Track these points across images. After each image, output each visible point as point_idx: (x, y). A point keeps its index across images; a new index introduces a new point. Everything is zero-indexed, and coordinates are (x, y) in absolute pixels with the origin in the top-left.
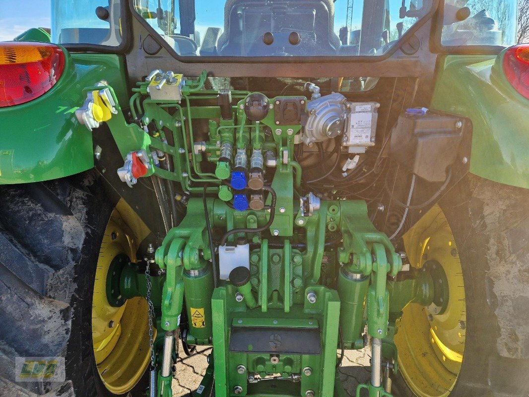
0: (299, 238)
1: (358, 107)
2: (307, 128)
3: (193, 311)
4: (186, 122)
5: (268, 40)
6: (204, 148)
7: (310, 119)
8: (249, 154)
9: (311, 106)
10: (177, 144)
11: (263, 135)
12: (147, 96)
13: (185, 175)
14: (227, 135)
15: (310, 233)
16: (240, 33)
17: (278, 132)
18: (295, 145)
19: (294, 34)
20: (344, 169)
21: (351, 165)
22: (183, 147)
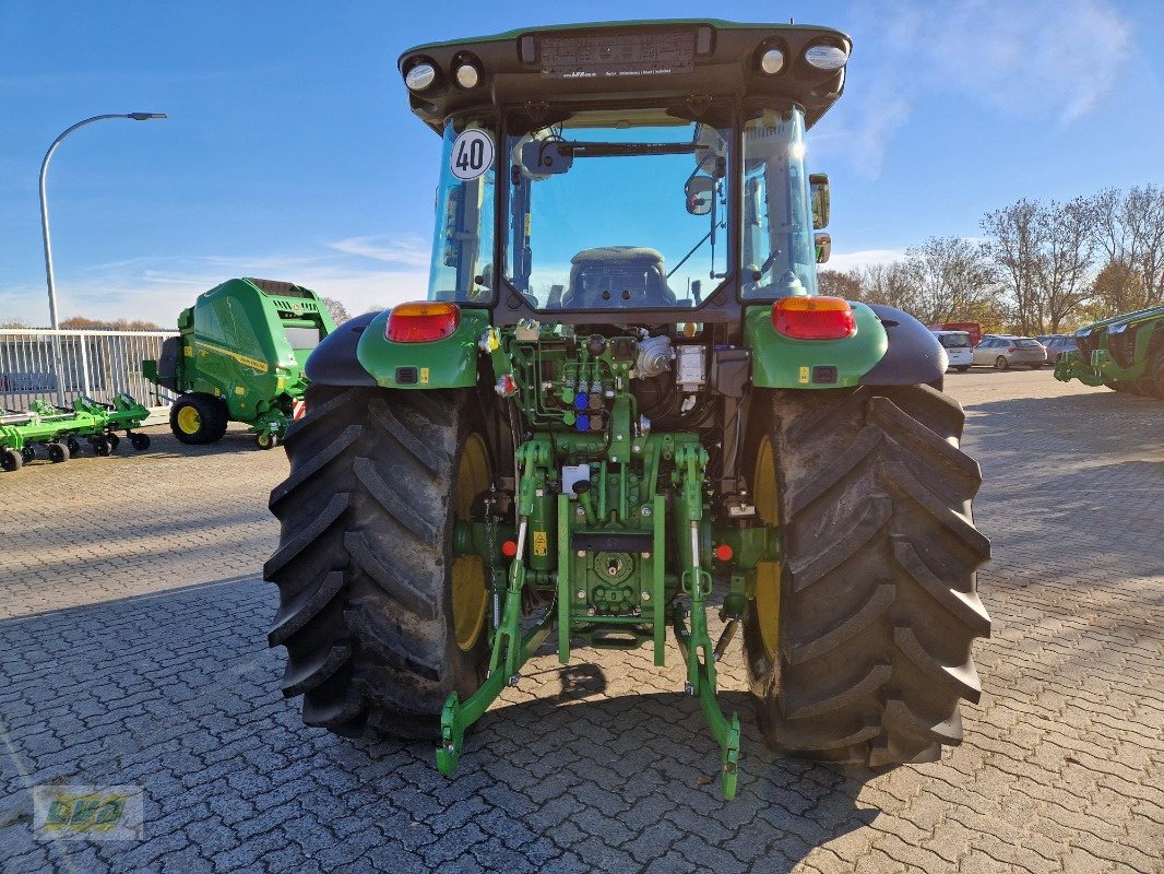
0: (636, 464)
1: (688, 349)
2: (638, 362)
3: (536, 534)
4: (537, 363)
5: (606, 296)
6: (550, 386)
7: (641, 356)
8: (590, 385)
9: (640, 345)
10: (527, 380)
11: (602, 371)
12: (514, 337)
13: (532, 410)
14: (572, 371)
15: (647, 460)
16: (584, 291)
17: (615, 366)
18: (631, 380)
19: (626, 292)
20: (683, 410)
21: (689, 404)
22: (532, 384)
